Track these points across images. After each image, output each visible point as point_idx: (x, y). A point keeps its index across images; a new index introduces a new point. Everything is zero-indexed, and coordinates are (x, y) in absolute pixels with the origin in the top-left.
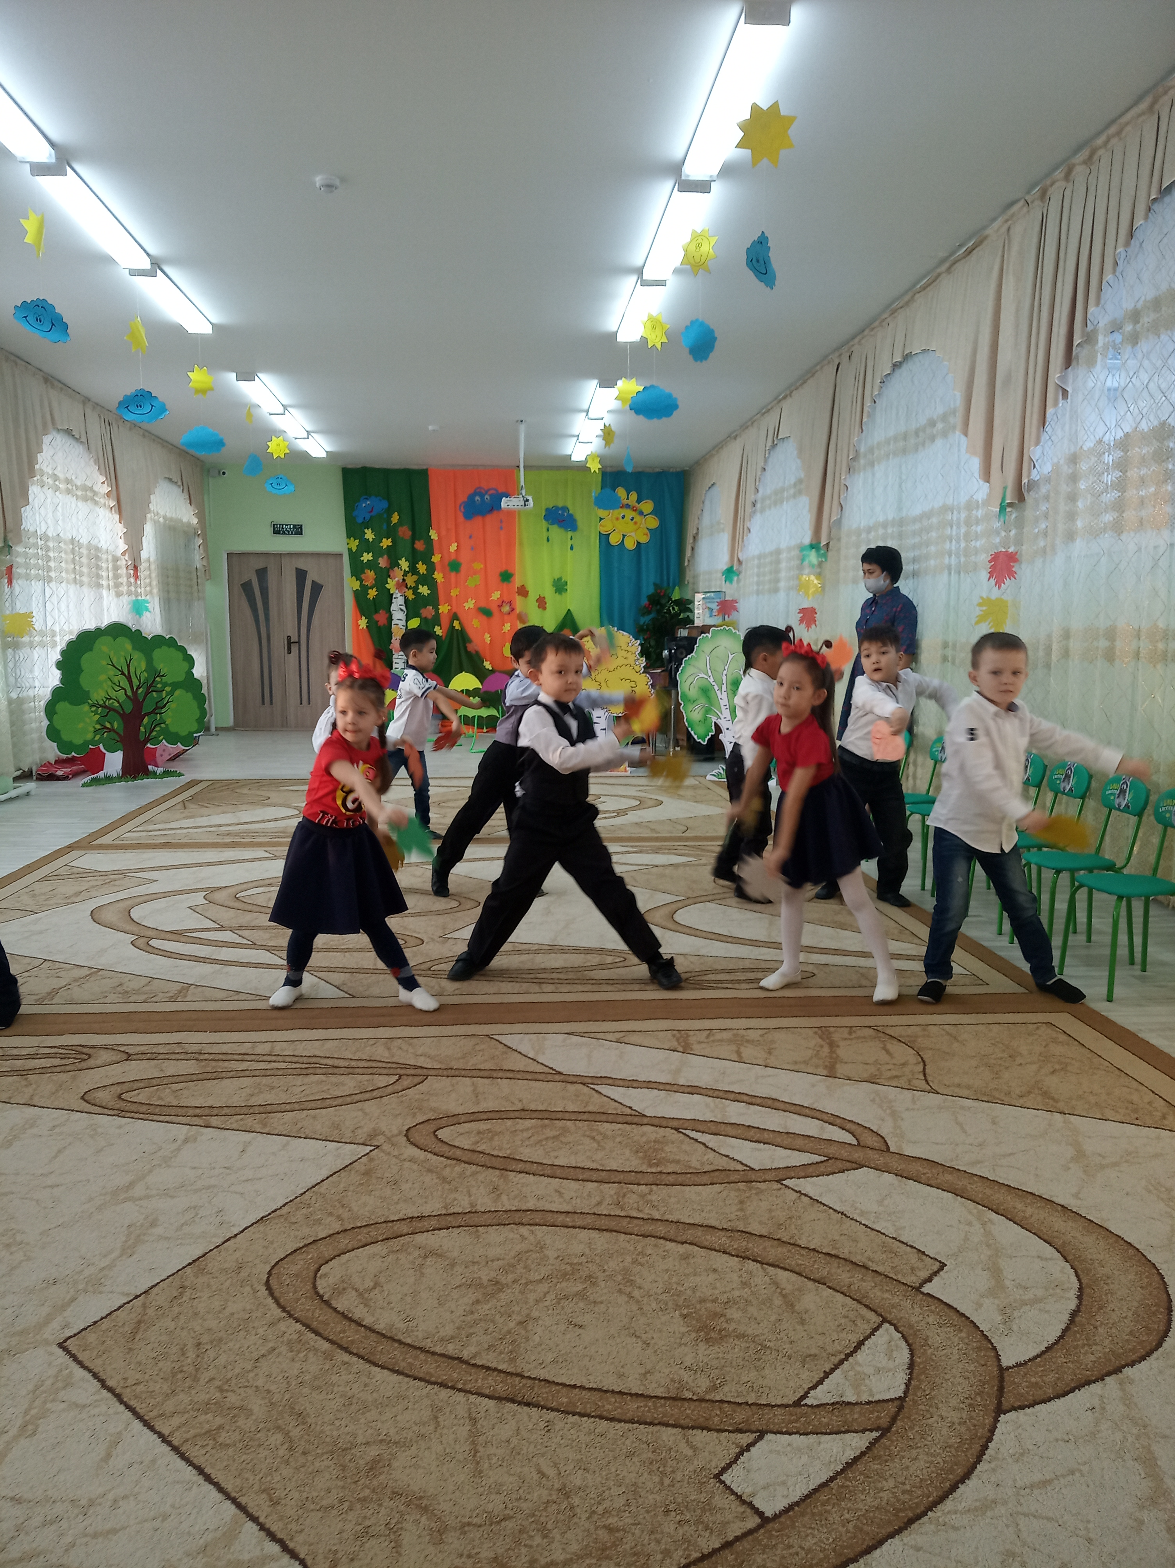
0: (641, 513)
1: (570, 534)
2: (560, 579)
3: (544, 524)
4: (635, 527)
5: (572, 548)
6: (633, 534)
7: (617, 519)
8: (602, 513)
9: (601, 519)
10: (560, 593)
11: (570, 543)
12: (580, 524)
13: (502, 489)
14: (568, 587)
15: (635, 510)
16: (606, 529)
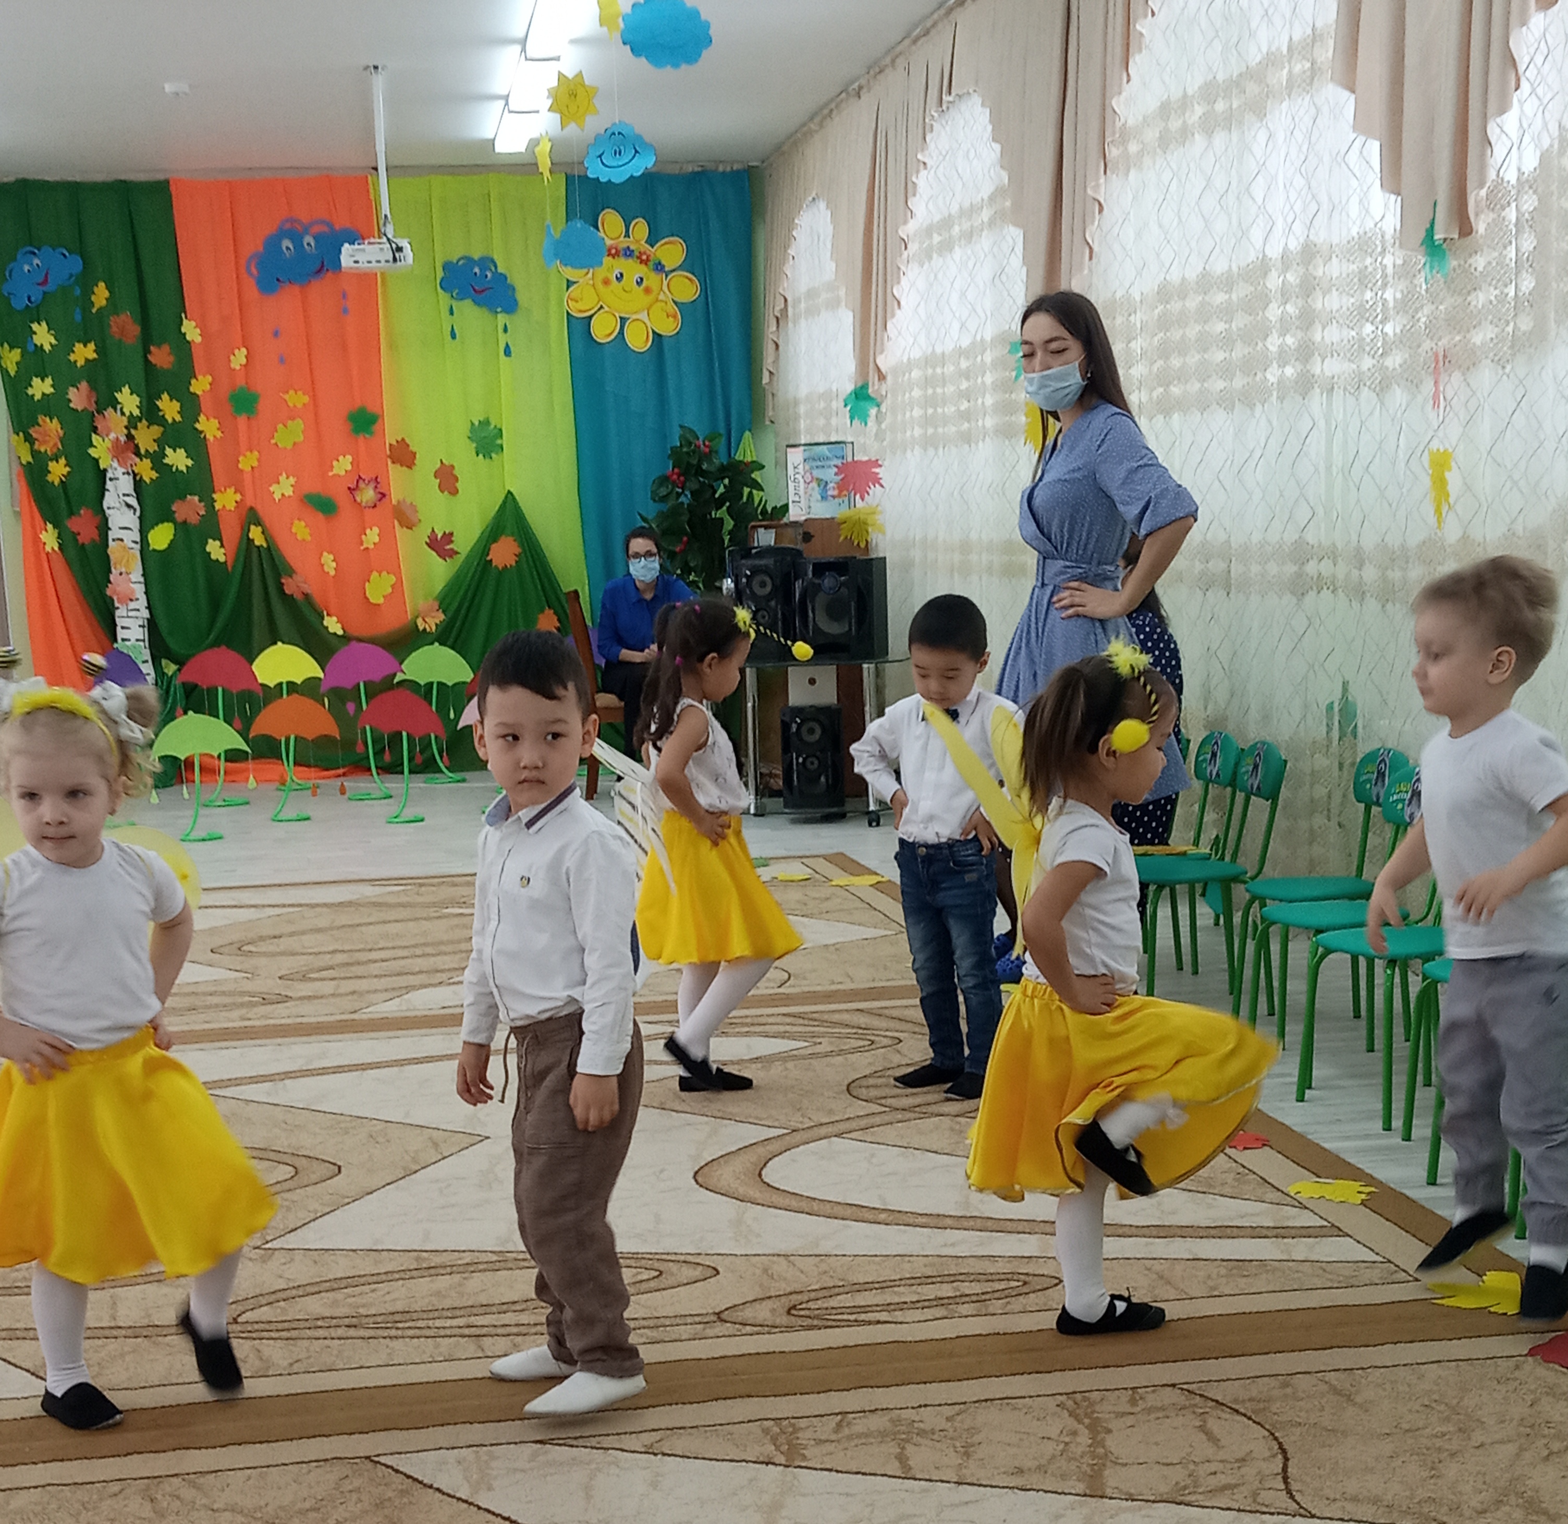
0: (659, 267)
1: (502, 319)
2: (485, 423)
3: (444, 299)
4: (648, 299)
5: (507, 352)
6: (643, 316)
7: (606, 282)
8: (570, 273)
9: (569, 284)
10: (487, 455)
11: (503, 339)
12: (522, 296)
13: (342, 222)
14: (505, 441)
15: (645, 262)
16: (580, 306)
